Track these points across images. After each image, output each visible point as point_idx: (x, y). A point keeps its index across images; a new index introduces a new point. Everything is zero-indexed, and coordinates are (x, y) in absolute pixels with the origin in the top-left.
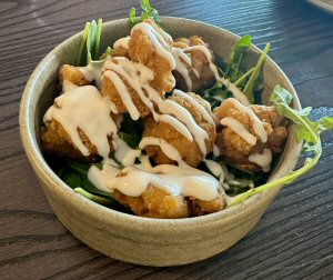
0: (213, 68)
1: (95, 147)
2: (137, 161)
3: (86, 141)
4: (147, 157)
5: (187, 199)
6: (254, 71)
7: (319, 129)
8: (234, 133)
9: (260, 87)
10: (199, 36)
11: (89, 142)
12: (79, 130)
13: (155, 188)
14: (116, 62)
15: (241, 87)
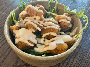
0: (46, 10)
1: (34, 43)
2: (44, 41)
3: (31, 43)
4: (46, 39)
5: (66, 43)
6: (55, 7)
7: (82, 13)
8: (64, 23)
9: (58, 10)
10: (38, 4)
11: (32, 42)
12: (28, 41)
13: (58, 44)
14: (27, 19)
15: (54, 12)
